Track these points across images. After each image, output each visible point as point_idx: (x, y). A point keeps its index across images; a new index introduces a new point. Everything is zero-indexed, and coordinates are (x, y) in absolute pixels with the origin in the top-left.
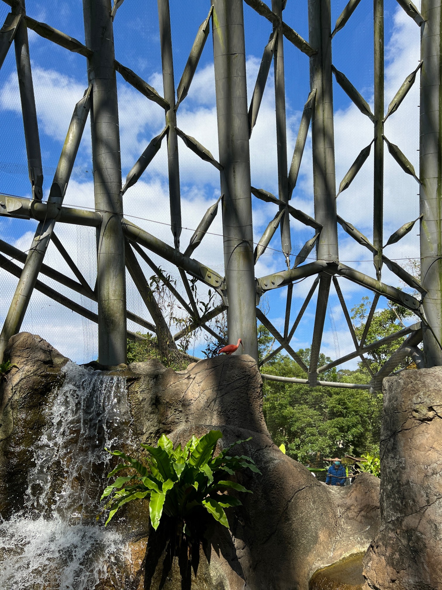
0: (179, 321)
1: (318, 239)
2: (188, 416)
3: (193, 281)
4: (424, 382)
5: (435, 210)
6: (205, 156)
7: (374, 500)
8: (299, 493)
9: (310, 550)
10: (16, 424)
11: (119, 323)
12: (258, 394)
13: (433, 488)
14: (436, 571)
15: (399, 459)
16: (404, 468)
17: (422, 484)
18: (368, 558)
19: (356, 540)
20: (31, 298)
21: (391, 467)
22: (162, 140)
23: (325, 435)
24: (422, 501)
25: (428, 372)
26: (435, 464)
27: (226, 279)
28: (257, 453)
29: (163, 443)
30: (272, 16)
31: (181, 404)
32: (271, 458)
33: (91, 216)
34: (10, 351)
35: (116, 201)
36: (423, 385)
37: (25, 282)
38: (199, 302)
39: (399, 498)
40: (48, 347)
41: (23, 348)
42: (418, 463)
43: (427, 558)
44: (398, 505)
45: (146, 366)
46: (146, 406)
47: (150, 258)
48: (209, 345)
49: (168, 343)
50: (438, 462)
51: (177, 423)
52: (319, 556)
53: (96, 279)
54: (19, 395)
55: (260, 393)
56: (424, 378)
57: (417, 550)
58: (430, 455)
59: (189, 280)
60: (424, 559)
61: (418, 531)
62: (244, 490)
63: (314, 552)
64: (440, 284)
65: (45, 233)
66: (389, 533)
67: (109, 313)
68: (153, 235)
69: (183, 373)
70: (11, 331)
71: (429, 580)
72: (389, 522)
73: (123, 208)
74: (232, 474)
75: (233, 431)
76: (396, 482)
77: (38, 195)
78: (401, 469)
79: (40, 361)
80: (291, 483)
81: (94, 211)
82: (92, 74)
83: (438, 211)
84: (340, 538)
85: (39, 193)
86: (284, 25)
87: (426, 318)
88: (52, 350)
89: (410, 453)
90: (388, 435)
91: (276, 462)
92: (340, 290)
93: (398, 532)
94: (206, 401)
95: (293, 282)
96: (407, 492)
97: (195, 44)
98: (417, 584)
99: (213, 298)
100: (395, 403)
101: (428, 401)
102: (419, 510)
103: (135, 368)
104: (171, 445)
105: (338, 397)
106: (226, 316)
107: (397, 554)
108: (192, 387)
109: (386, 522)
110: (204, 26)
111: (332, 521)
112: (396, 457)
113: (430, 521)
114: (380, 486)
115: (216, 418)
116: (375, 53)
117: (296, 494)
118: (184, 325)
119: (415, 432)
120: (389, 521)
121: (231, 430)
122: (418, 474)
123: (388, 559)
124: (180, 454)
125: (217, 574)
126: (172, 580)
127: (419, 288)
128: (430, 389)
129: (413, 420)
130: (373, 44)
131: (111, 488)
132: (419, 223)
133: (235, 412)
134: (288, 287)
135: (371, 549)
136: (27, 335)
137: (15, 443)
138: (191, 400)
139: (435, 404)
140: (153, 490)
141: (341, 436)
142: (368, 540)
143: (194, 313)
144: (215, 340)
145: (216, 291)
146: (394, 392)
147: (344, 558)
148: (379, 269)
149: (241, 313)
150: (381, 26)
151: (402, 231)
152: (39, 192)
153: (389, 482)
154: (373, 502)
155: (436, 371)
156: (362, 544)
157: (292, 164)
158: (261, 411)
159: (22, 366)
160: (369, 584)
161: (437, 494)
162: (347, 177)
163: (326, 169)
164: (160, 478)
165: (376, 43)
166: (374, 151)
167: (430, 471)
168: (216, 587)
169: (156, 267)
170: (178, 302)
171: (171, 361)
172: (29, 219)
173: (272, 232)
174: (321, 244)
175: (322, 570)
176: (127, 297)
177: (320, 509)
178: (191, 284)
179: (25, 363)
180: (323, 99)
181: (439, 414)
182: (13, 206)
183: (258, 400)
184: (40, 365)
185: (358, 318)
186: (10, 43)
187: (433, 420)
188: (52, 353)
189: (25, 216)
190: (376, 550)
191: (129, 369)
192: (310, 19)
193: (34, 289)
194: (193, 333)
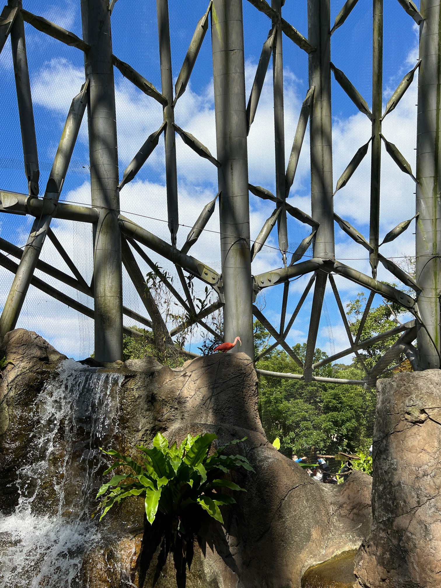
0: (175, 317)
1: (315, 237)
2: (183, 414)
3: (190, 278)
4: (417, 385)
5: (431, 209)
6: (202, 152)
7: (366, 498)
8: (293, 492)
9: (303, 548)
10: (11, 420)
11: (115, 320)
12: (253, 392)
13: (423, 490)
14: (425, 570)
15: (391, 461)
16: (395, 469)
17: (413, 485)
18: (360, 557)
19: (348, 538)
20: (27, 294)
21: (383, 468)
22: (160, 136)
23: (320, 429)
24: (413, 502)
25: (421, 375)
26: (426, 466)
27: (223, 276)
28: (252, 451)
29: (159, 441)
30: (272, 12)
31: (177, 401)
32: (265, 457)
33: (87, 212)
34: (5, 347)
35: (113, 197)
36: (416, 387)
37: (22, 278)
38: (195, 299)
39: (390, 499)
40: (44, 343)
41: (19, 345)
42: (409, 465)
43: (416, 558)
44: (389, 505)
45: (142, 364)
46: (142, 403)
47: (147, 255)
48: (205, 342)
49: (164, 340)
50: (429, 464)
51: (173, 420)
52: (311, 553)
53: (92, 275)
54: (15, 392)
55: (255, 391)
56: (417, 381)
57: (407, 550)
58: (422, 457)
59: (186, 277)
60: (414, 559)
61: (408, 532)
62: (238, 488)
63: (307, 550)
64: (434, 282)
65: (41, 229)
66: (380, 533)
67: (105, 309)
68: (150, 232)
69: (179, 370)
70: (7, 327)
71: (418, 580)
72: (381, 523)
73: (120, 204)
74: (226, 472)
75: (228, 430)
76: (388, 483)
77: (34, 191)
78: (393, 471)
79: (36, 357)
80: (285, 481)
81: (91, 207)
82: (90, 68)
83: (434, 210)
84: (333, 535)
85: (36, 189)
86: (283, 21)
87: (420, 316)
88: (48, 347)
89: (402, 455)
90: (380, 436)
91: (270, 460)
92: (336, 287)
93: (389, 532)
94: (202, 398)
95: (290, 280)
96: (398, 492)
97: (193, 40)
98: (407, 583)
99: (210, 295)
100: (388, 405)
101: (420, 404)
102: (409, 510)
103: (131, 365)
104: (166, 443)
105: (333, 391)
106: (222, 312)
107: (388, 553)
108: (188, 385)
109: (378, 523)
110: (202, 22)
111: (325, 519)
112: (388, 459)
113: (420, 522)
114: (372, 484)
115: (211, 416)
116: (374, 51)
117: (290, 492)
118: (180, 322)
119: (407, 434)
120: (380, 521)
121: (226, 428)
122: (409, 475)
123: (379, 559)
124: (176, 453)
125: (210, 571)
126: (166, 577)
127: (414, 286)
128: (423, 392)
129: (405, 422)
130: (372, 42)
131: (107, 486)
132: (415, 221)
133: (231, 410)
134: (285, 284)
135: (363, 548)
136: (22, 331)
137: (10, 439)
138: (187, 397)
139: (427, 407)
140: (149, 487)
141: (336, 431)
142: (360, 537)
143: (190, 309)
144: (211, 337)
145: (213, 288)
146: (387, 394)
147: (336, 556)
148: (374, 267)
149: (237, 310)
150: (380, 24)
151: (398, 229)
152: (35, 187)
153: (381, 483)
154: (366, 500)
155: (429, 374)
156: (354, 542)
157: (289, 161)
158: (256, 409)
159: (18, 362)
160: (359, 582)
161: (428, 496)
162: (344, 175)
163: (323, 167)
164: (155, 476)
165: (375, 41)
166: (371, 150)
167: (421, 473)
168: (210, 584)
169: (153, 263)
170: (174, 299)
171: (167, 357)
172: (25, 215)
173: (269, 229)
174: (318, 241)
175: (314, 567)
176: (123, 293)
177: (313, 507)
178: (187, 281)
179: (21, 359)
180: (321, 97)
181: (430, 417)
182: (9, 201)
183: (253, 397)
184: (36, 361)
185: (353, 314)
186: (7, 37)
187: (425, 422)
188: (48, 350)
189: (21, 212)
190: (367, 550)
191: (125, 366)
192: (309, 15)
193: (31, 285)
194: (189, 330)
